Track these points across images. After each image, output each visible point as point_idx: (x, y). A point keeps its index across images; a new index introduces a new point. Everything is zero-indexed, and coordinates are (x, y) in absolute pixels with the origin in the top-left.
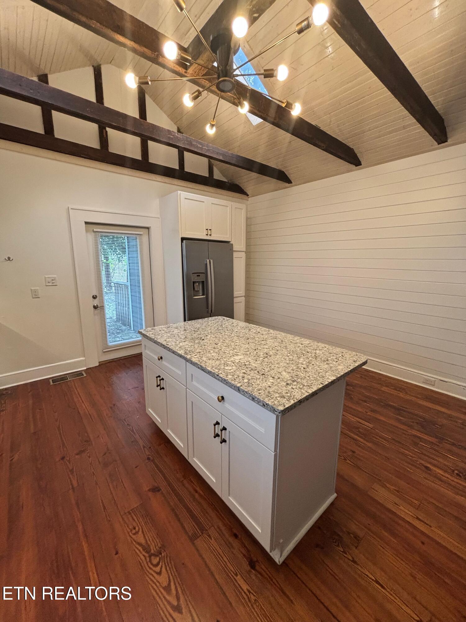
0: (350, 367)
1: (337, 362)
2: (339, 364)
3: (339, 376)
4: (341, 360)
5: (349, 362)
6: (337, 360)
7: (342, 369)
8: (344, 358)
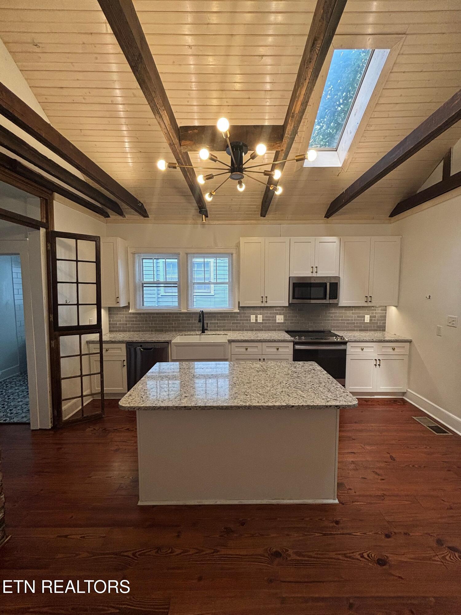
0: (134, 389)
1: (145, 390)
2: (142, 388)
3: (139, 381)
4: (142, 392)
5: (135, 393)
6: (145, 391)
7: (139, 386)
8: (140, 395)
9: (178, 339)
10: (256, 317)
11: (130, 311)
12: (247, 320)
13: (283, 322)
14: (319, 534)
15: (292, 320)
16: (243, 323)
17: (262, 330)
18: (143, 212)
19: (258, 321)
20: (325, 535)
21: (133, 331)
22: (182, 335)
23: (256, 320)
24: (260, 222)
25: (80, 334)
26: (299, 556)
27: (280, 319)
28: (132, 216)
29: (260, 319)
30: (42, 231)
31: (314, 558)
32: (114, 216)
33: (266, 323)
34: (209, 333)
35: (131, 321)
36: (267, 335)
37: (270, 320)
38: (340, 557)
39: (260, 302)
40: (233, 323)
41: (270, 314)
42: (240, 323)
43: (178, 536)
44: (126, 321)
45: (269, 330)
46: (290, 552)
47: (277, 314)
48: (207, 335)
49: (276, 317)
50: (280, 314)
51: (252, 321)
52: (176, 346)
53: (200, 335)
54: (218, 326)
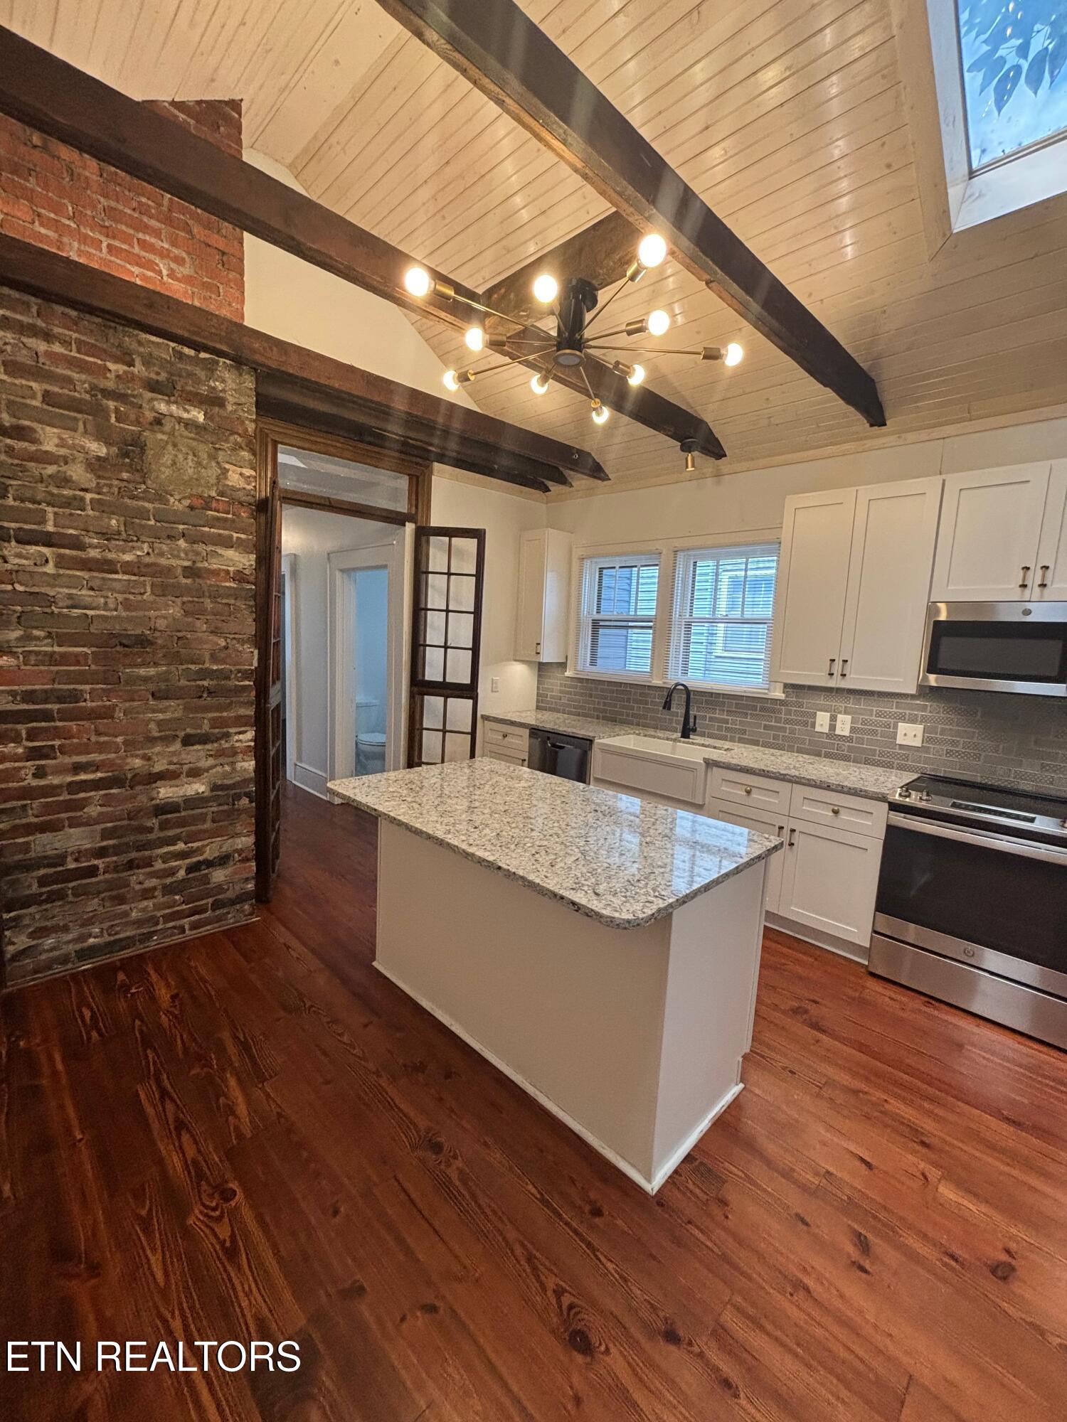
9: (628, 740)
10: (833, 719)
11: (567, 674)
12: (806, 724)
13: (919, 745)
14: (533, 1190)
15: (954, 743)
16: (793, 731)
17: (846, 758)
18: (597, 472)
19: (838, 732)
20: (543, 1200)
21: (570, 713)
22: (639, 734)
23: (833, 727)
24: (869, 443)
25: (446, 697)
26: (460, 1180)
27: (910, 734)
28: (580, 482)
29: (844, 725)
30: (410, 528)
31: (479, 1206)
32: (555, 488)
33: (860, 741)
34: (699, 740)
35: (570, 693)
36: (831, 771)
37: (874, 733)
38: (519, 1251)
39: (825, 674)
40: (766, 727)
41: (878, 715)
42: (784, 729)
43: (366, 1026)
44: (561, 692)
45: (867, 762)
46: (459, 1163)
47: (903, 718)
48: (693, 744)
49: (896, 727)
50: (913, 720)
51: (818, 729)
52: (603, 751)
53: (675, 740)
54: (727, 728)
